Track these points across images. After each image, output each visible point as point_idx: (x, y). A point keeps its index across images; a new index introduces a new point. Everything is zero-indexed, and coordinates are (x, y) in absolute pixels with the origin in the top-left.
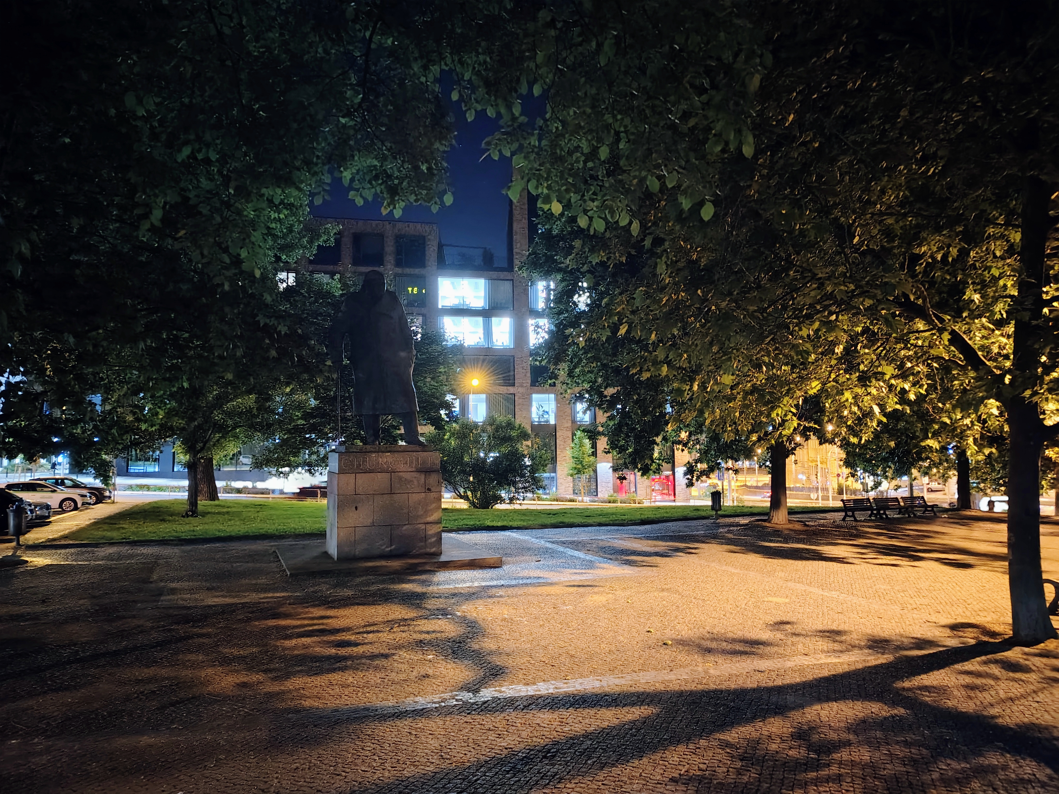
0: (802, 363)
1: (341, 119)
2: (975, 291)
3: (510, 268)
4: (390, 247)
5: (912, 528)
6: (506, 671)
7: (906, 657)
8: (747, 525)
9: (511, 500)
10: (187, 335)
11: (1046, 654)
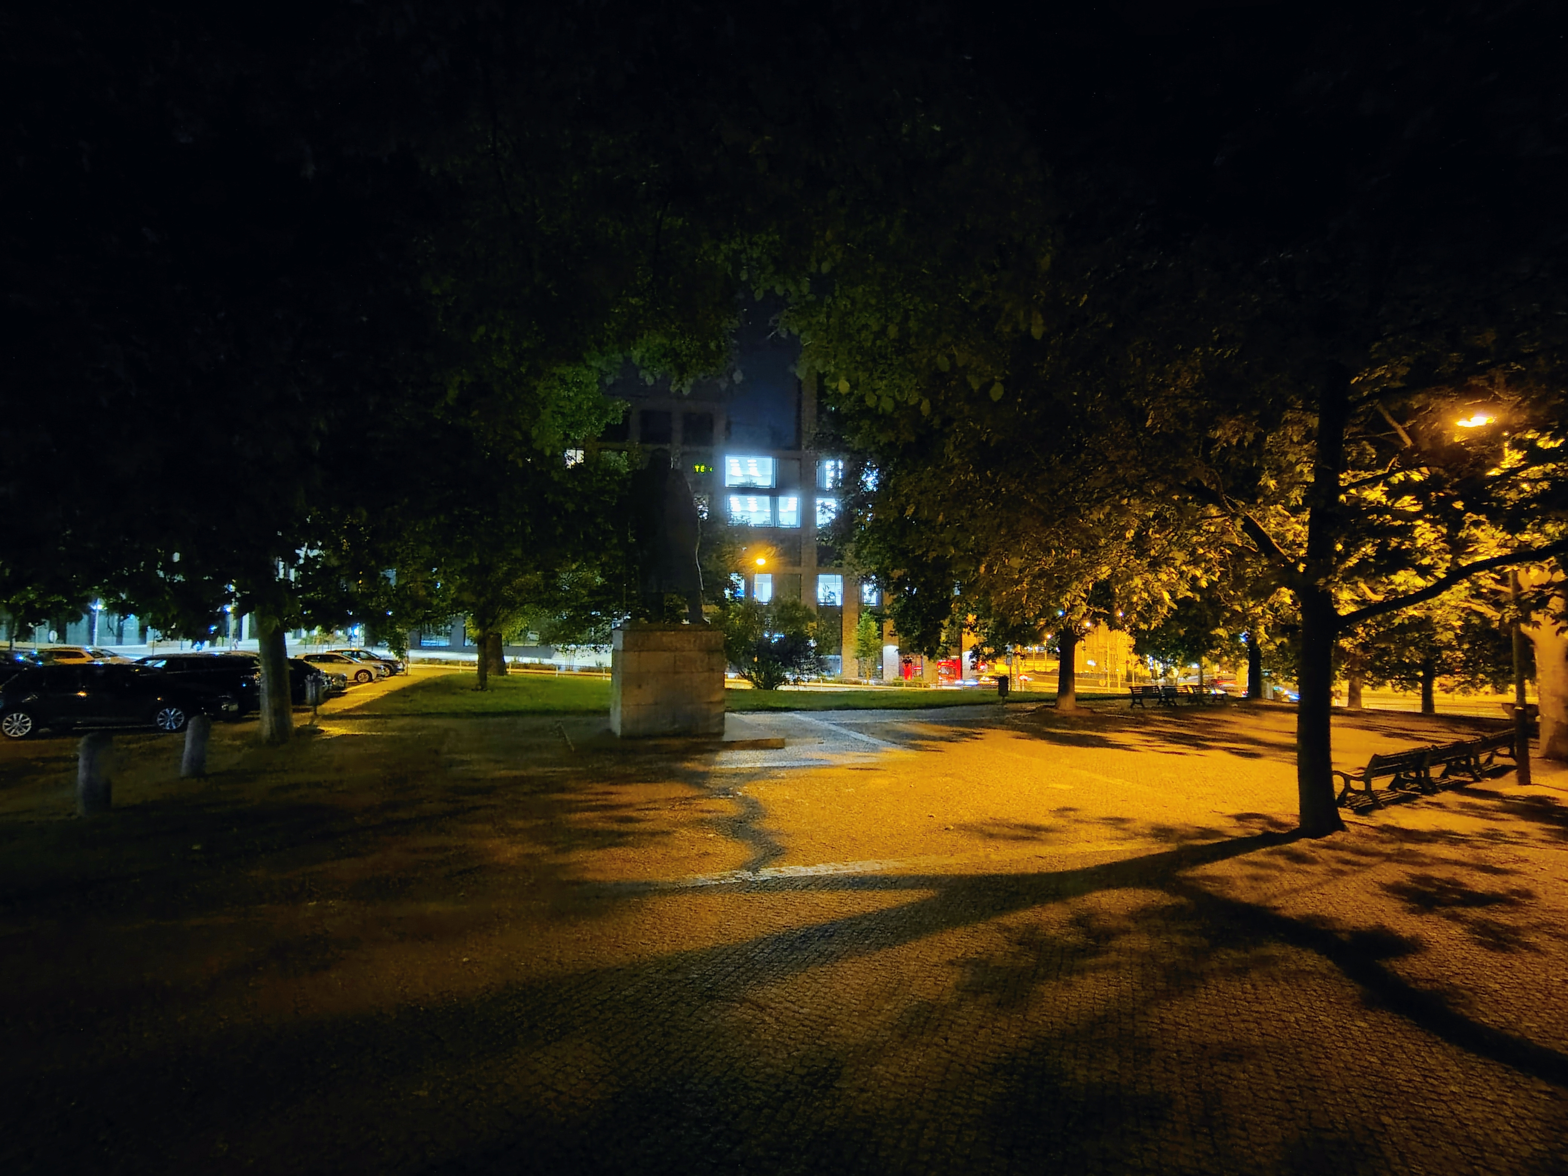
0: (1093, 548)
1: (630, 300)
2: (1271, 476)
3: (798, 446)
4: (677, 425)
5: (1201, 717)
6: (786, 851)
7: (1192, 846)
8: (1034, 711)
9: (796, 682)
10: (477, 512)
11: (1330, 846)
